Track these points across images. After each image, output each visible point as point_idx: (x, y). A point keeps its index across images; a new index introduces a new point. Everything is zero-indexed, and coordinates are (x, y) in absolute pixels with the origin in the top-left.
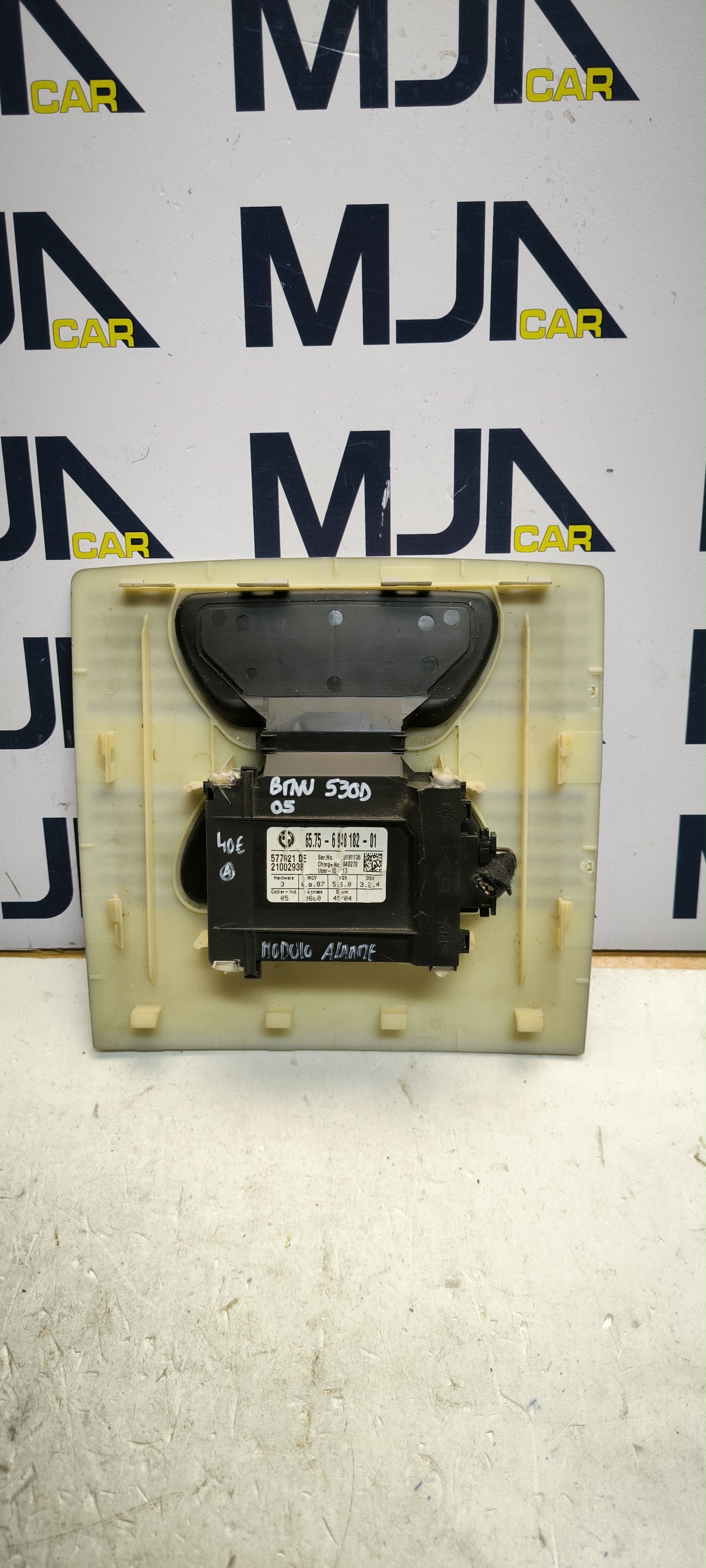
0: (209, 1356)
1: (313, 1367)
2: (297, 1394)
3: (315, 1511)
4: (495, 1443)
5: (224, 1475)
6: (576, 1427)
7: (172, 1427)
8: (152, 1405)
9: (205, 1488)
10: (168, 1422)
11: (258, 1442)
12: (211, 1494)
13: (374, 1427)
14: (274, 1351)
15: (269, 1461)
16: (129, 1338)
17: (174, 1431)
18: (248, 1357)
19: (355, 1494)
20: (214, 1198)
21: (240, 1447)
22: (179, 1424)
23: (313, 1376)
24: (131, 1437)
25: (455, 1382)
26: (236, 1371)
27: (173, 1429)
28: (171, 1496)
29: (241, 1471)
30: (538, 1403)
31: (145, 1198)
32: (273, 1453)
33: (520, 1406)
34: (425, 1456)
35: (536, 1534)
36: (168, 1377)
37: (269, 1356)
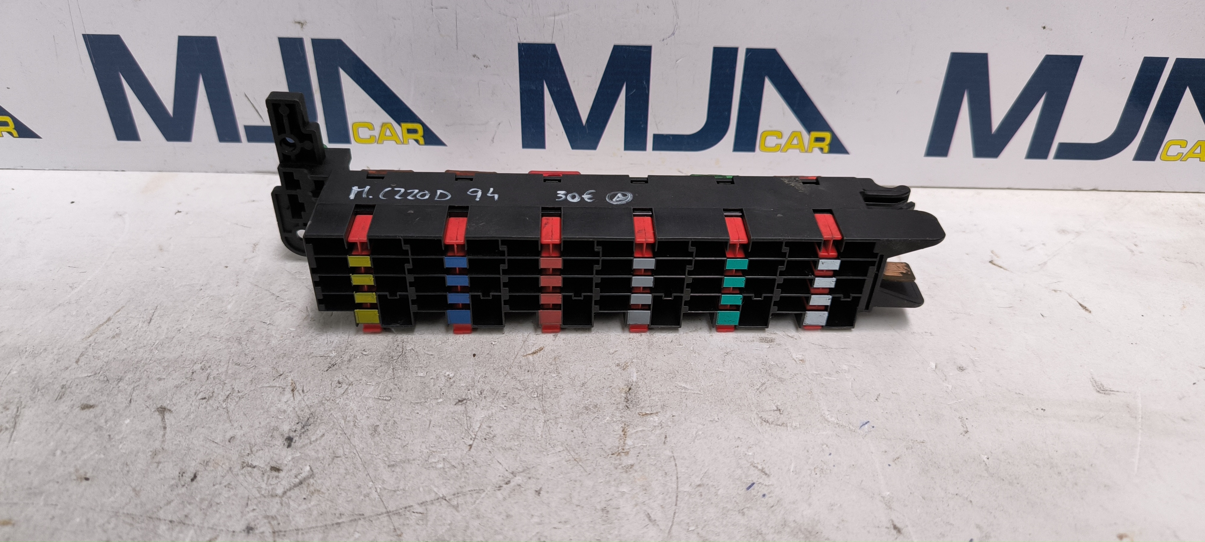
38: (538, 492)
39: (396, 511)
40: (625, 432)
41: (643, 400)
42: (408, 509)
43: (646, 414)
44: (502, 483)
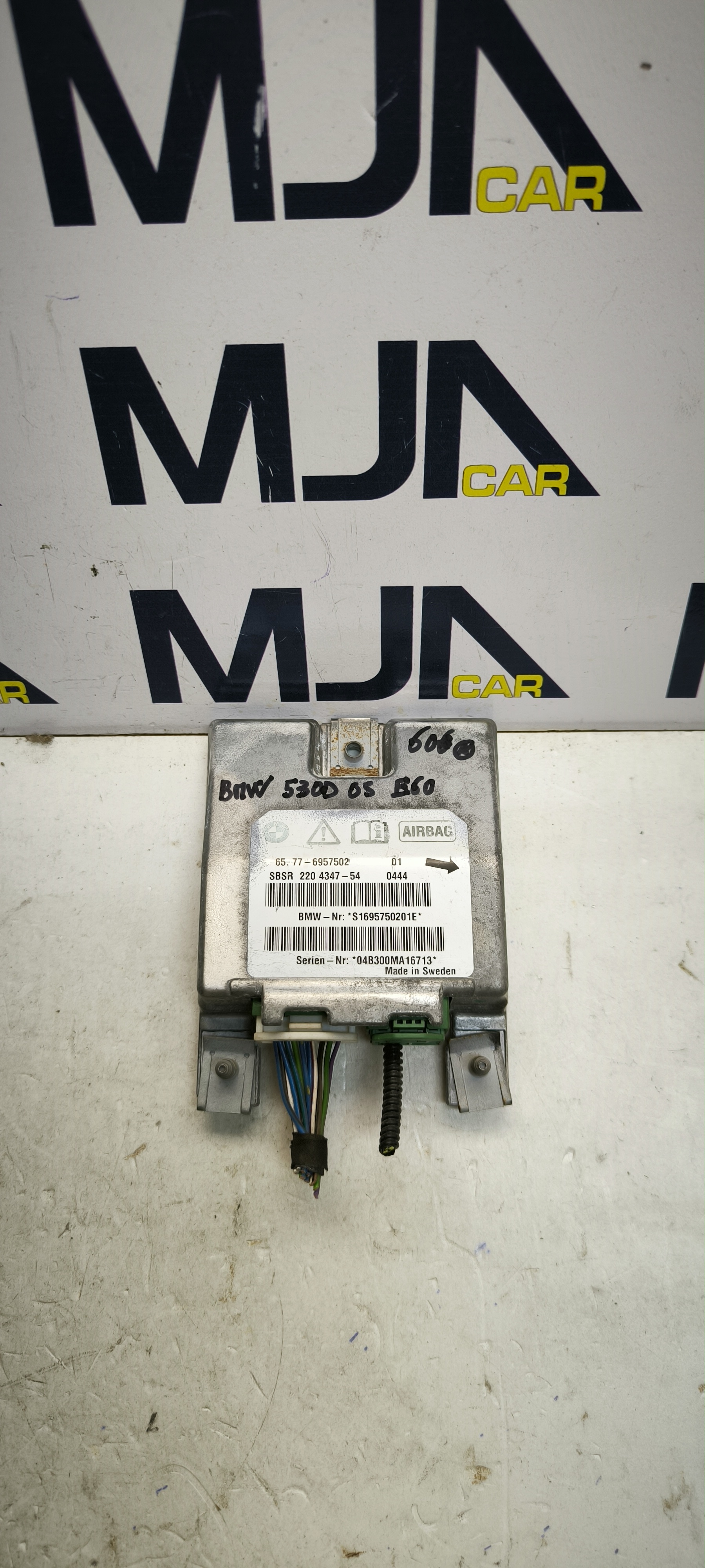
0: (116, 1208)
1: (235, 1216)
2: (218, 1246)
3: (242, 1365)
4: (439, 1290)
5: (139, 1333)
6: (529, 1271)
7: (79, 1284)
8: (56, 1262)
9: (120, 1345)
10: (75, 1280)
11: (177, 1298)
12: (127, 1352)
13: (304, 1278)
14: (189, 1200)
15: (189, 1317)
16: (25, 1191)
17: (82, 1288)
18: (161, 1207)
19: (284, 1348)
20: (112, 1030)
21: (157, 1303)
22: (87, 1281)
23: (235, 1225)
24: (35, 1297)
25: (394, 1227)
26: (148, 1223)
27: (81, 1285)
28: (84, 1355)
29: (159, 1328)
30: (488, 1247)
31: (31, 1033)
32: (193, 1308)
33: (468, 1251)
34: (361, 1307)
35: (483, 1382)
36: (72, 1231)
37: (185, 1206)
38: (149, 1351)
39: (17, 1380)
40: (233, 1269)
41: (252, 1221)
42: (27, 1378)
43: (255, 1242)
44: (113, 1342)
